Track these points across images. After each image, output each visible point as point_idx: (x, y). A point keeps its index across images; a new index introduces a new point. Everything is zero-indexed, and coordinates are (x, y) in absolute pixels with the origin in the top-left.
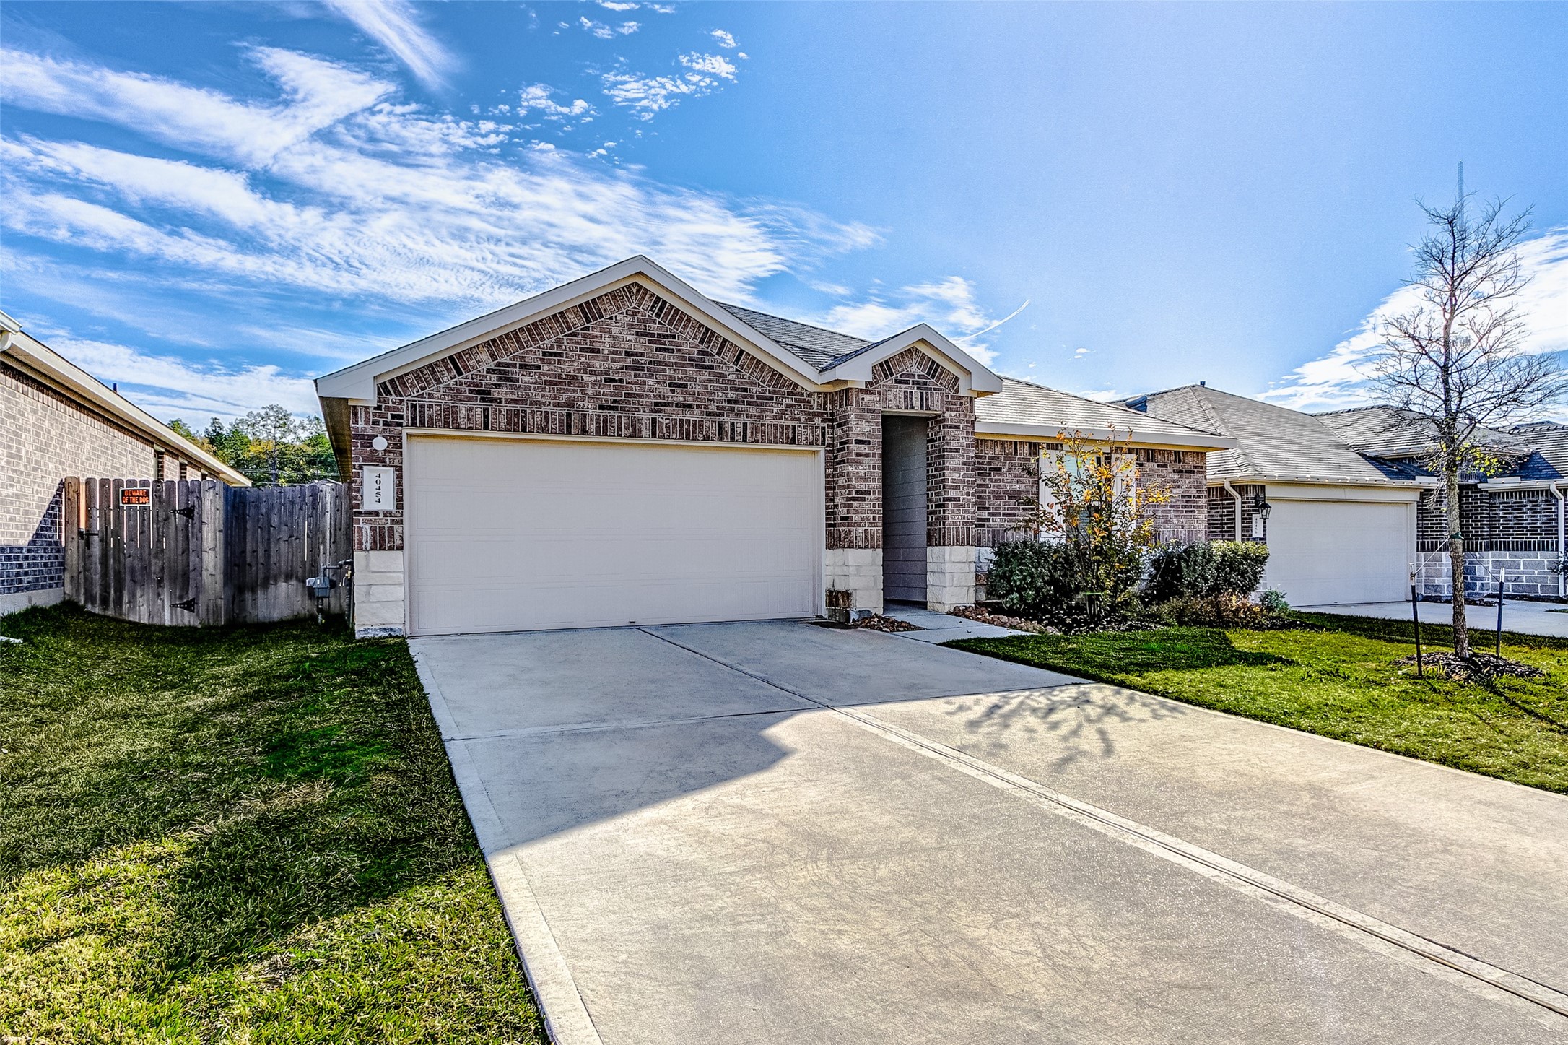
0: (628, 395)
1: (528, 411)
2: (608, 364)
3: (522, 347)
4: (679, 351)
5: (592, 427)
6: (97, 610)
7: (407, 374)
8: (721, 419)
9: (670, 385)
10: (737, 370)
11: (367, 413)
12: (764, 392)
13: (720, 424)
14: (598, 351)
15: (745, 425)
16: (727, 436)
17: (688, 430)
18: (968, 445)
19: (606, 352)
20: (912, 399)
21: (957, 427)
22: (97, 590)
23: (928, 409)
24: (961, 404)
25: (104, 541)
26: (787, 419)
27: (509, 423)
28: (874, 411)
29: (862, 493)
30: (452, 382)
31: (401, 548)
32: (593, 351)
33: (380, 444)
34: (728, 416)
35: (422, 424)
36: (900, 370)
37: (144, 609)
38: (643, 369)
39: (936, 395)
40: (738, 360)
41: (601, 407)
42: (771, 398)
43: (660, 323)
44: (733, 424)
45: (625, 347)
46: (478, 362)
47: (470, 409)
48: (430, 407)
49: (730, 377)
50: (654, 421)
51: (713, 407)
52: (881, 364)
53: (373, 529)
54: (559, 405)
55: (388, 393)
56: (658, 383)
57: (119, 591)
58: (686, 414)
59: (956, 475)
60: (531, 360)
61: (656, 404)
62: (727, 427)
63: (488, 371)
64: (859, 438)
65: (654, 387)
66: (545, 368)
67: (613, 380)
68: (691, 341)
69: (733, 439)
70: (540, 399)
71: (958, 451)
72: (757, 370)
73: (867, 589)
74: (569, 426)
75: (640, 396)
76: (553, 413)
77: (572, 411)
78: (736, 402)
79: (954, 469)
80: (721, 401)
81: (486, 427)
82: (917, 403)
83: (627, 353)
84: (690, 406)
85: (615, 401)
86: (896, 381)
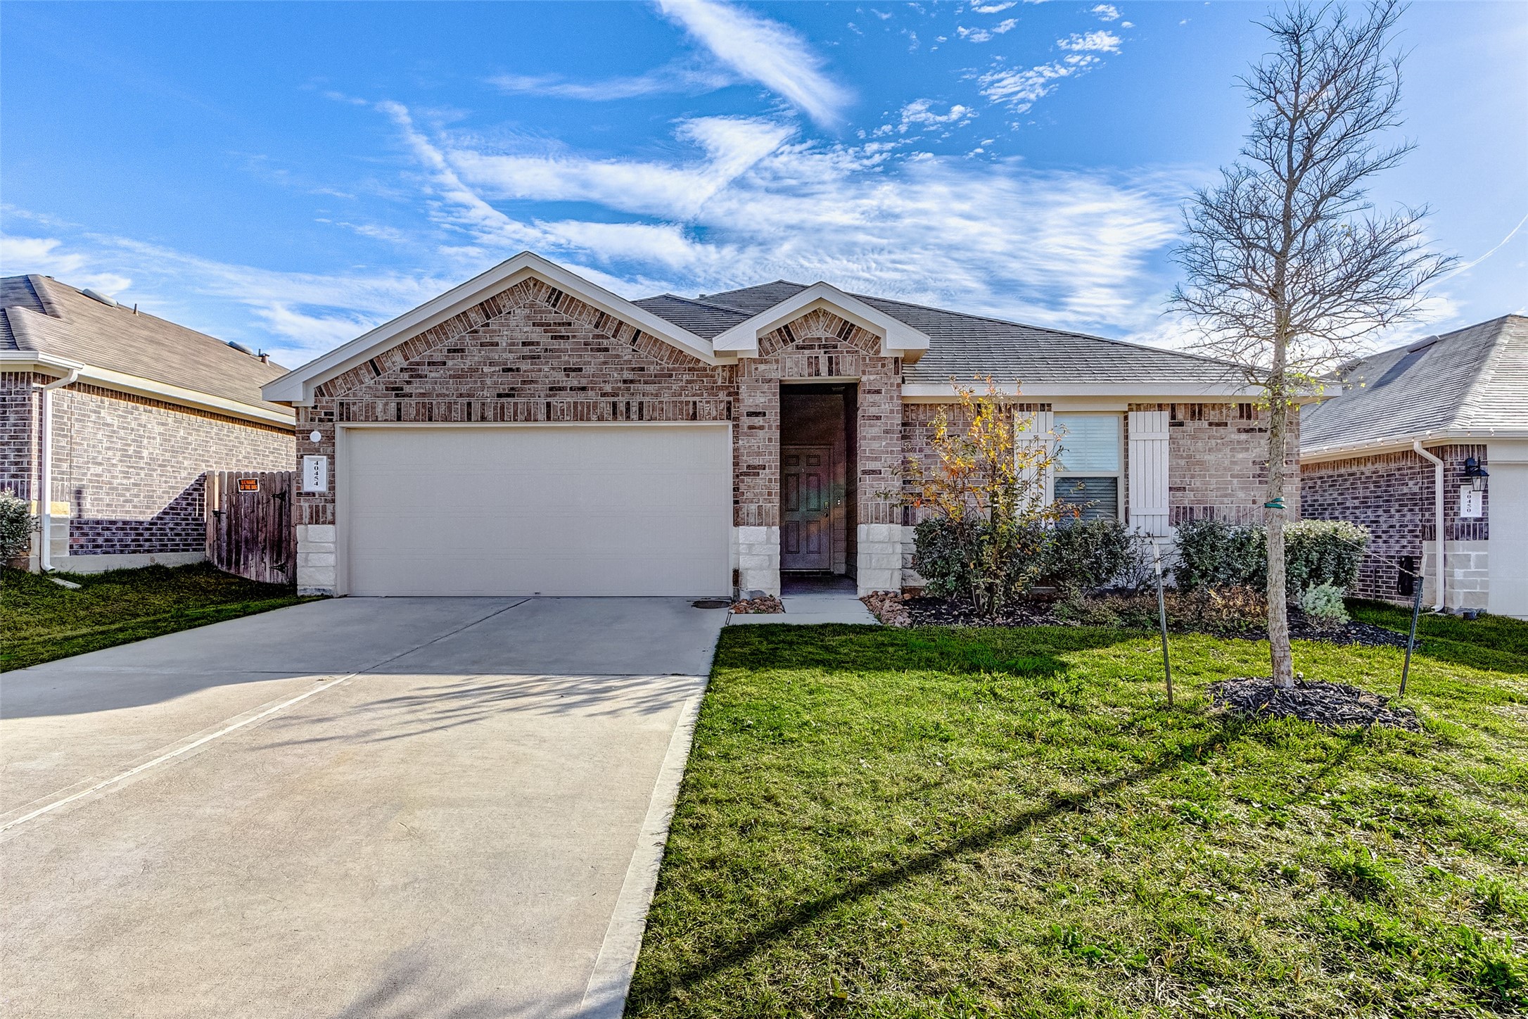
0: (524, 382)
1: (434, 402)
2: (506, 355)
3: (429, 346)
4: (574, 337)
5: (490, 414)
6: (224, 569)
7: (337, 378)
8: (616, 399)
9: (565, 370)
10: (634, 350)
11: (306, 412)
12: (662, 369)
13: (614, 405)
14: (497, 344)
15: (641, 404)
16: (622, 415)
17: (582, 411)
18: (892, 411)
19: (504, 344)
20: (817, 364)
21: (879, 392)
22: (224, 554)
23: (838, 373)
24: (883, 365)
25: (229, 517)
26: (687, 396)
27: (418, 414)
28: (770, 380)
29: (755, 468)
30: (373, 382)
31: (333, 523)
32: (492, 344)
33: (316, 437)
34: (623, 396)
35: (348, 419)
36: (801, 336)
37: (253, 569)
38: (539, 357)
39: (849, 358)
40: (635, 339)
41: (499, 396)
42: (671, 376)
43: (556, 312)
44: (628, 403)
45: (521, 338)
46: (393, 363)
47: (386, 404)
48: (354, 404)
49: (625, 358)
50: (548, 405)
51: (608, 388)
52: (779, 330)
53: (311, 507)
54: (461, 395)
55: (323, 395)
56: (553, 369)
57: (238, 554)
58: (580, 397)
59: (875, 445)
60: (438, 357)
61: (551, 389)
62: (622, 407)
63: (402, 370)
64: (752, 410)
65: (549, 373)
66: (450, 363)
67: (510, 370)
68: (586, 326)
69: (628, 418)
70: (445, 391)
71: (879, 418)
72: (655, 349)
73: (761, 569)
74: (469, 414)
75: (536, 382)
76: (456, 403)
77: (472, 400)
78: (632, 382)
79: (874, 438)
80: (616, 381)
81: (399, 419)
82: (824, 369)
83: (524, 344)
84: (583, 389)
85: (512, 389)
86: (798, 348)
